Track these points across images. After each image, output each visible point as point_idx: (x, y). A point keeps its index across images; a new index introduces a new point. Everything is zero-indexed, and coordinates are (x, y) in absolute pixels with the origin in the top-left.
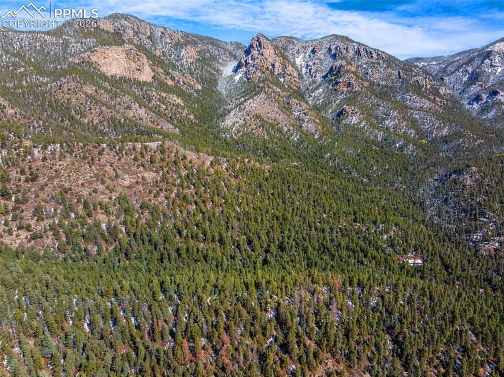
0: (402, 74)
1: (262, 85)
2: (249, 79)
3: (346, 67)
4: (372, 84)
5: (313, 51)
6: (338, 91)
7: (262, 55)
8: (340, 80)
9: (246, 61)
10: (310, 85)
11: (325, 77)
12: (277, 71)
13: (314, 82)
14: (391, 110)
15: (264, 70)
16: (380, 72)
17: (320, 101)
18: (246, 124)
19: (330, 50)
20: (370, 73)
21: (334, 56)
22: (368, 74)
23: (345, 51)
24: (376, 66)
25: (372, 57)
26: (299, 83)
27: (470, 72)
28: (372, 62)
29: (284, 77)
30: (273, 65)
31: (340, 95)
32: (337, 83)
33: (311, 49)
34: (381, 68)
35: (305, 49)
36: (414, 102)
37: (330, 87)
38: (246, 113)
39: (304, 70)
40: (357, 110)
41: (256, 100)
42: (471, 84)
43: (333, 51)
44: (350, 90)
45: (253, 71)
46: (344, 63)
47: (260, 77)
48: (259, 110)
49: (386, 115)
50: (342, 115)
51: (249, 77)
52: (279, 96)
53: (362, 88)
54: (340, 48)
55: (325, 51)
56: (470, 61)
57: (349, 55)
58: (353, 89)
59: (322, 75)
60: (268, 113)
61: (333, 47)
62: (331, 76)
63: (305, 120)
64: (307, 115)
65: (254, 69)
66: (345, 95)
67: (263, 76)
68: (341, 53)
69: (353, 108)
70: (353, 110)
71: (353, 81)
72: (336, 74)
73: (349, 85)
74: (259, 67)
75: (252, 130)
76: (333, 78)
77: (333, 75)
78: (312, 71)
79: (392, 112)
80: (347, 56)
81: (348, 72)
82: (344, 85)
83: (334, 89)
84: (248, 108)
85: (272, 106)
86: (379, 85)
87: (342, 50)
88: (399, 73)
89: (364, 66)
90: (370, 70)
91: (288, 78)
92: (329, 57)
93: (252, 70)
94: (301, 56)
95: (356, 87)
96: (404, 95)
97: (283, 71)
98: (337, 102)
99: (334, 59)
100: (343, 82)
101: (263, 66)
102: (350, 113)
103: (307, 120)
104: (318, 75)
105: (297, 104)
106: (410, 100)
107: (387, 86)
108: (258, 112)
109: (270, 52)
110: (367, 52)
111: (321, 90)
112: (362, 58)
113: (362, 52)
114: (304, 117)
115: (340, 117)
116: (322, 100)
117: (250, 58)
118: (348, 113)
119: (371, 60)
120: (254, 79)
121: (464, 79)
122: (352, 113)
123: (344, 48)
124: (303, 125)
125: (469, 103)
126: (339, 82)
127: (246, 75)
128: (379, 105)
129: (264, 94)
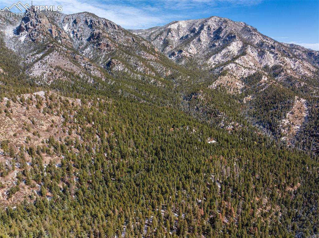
0: (135, 40)
1: (52, 45)
2: (34, 40)
3: (103, 34)
4: (120, 45)
5: (75, 22)
6: (102, 50)
7: (40, 22)
8: (102, 43)
9: (26, 26)
10: (80, 45)
11: (89, 40)
12: (54, 35)
13: (82, 43)
14: (138, 61)
15: (45, 34)
16: (122, 38)
17: (91, 56)
18: (52, 73)
19: (86, 22)
20: (116, 38)
21: (91, 26)
22: (115, 39)
23: (98, 24)
24: (119, 34)
25: (115, 28)
26: (71, 43)
27: (163, 39)
28: (116, 32)
29: (61, 40)
30: (51, 31)
31: (104, 52)
32: (99, 44)
33: (72, 21)
34: (122, 35)
35: (68, 20)
36: (146, 57)
37: (95, 47)
38: (49, 65)
39: (72, 35)
40: (119, 62)
41: (52, 56)
42: (166, 46)
43: (89, 23)
44: (109, 49)
45: (36, 35)
46: (101, 32)
47: (43, 39)
48: (57, 63)
49: (136, 64)
50: (111, 65)
51: (34, 38)
52: (67, 53)
53: (116, 48)
54: (94, 21)
55: (83, 22)
56: (161, 34)
57: (101, 26)
58: (111, 48)
59: (86, 39)
60: (65, 65)
61: (89, 20)
62: (93, 39)
63: (91, 69)
64: (91, 66)
65: (36, 33)
66: (107, 52)
67: (45, 38)
68: (96, 25)
69: (117, 61)
70: (117, 62)
71: (109, 43)
72: (97, 39)
73: (107, 46)
74: (41, 32)
75: (59, 78)
76: (96, 41)
77: (95, 39)
78: (78, 36)
79: (139, 62)
80: (100, 27)
81: (105, 37)
82: (104, 46)
83: (99, 48)
84: (49, 62)
85: (65, 60)
86: (123, 46)
87: (96, 23)
88: (133, 39)
89: (112, 34)
90: (116, 36)
91: (64, 40)
92: (87, 27)
93: (35, 33)
94: (67, 25)
95: (112, 47)
96: (140, 53)
97: (58, 35)
98: (103, 57)
99: (91, 29)
100: (103, 44)
101: (43, 31)
102: (116, 64)
103: (93, 69)
104: (83, 39)
105: (81, 59)
106: (144, 55)
107: (128, 47)
108: (58, 65)
109: (45, 21)
110: (111, 25)
111: (89, 49)
112: (109, 28)
113: (109, 25)
114: (89, 67)
115: (109, 66)
116: (92, 55)
117: (30, 24)
118: (114, 64)
119: (115, 30)
120: (39, 41)
121: (161, 43)
122: (117, 64)
123: (97, 22)
124: (91, 73)
125: (170, 57)
126: (101, 44)
127: (31, 37)
128: (130, 59)
129: (57, 52)
